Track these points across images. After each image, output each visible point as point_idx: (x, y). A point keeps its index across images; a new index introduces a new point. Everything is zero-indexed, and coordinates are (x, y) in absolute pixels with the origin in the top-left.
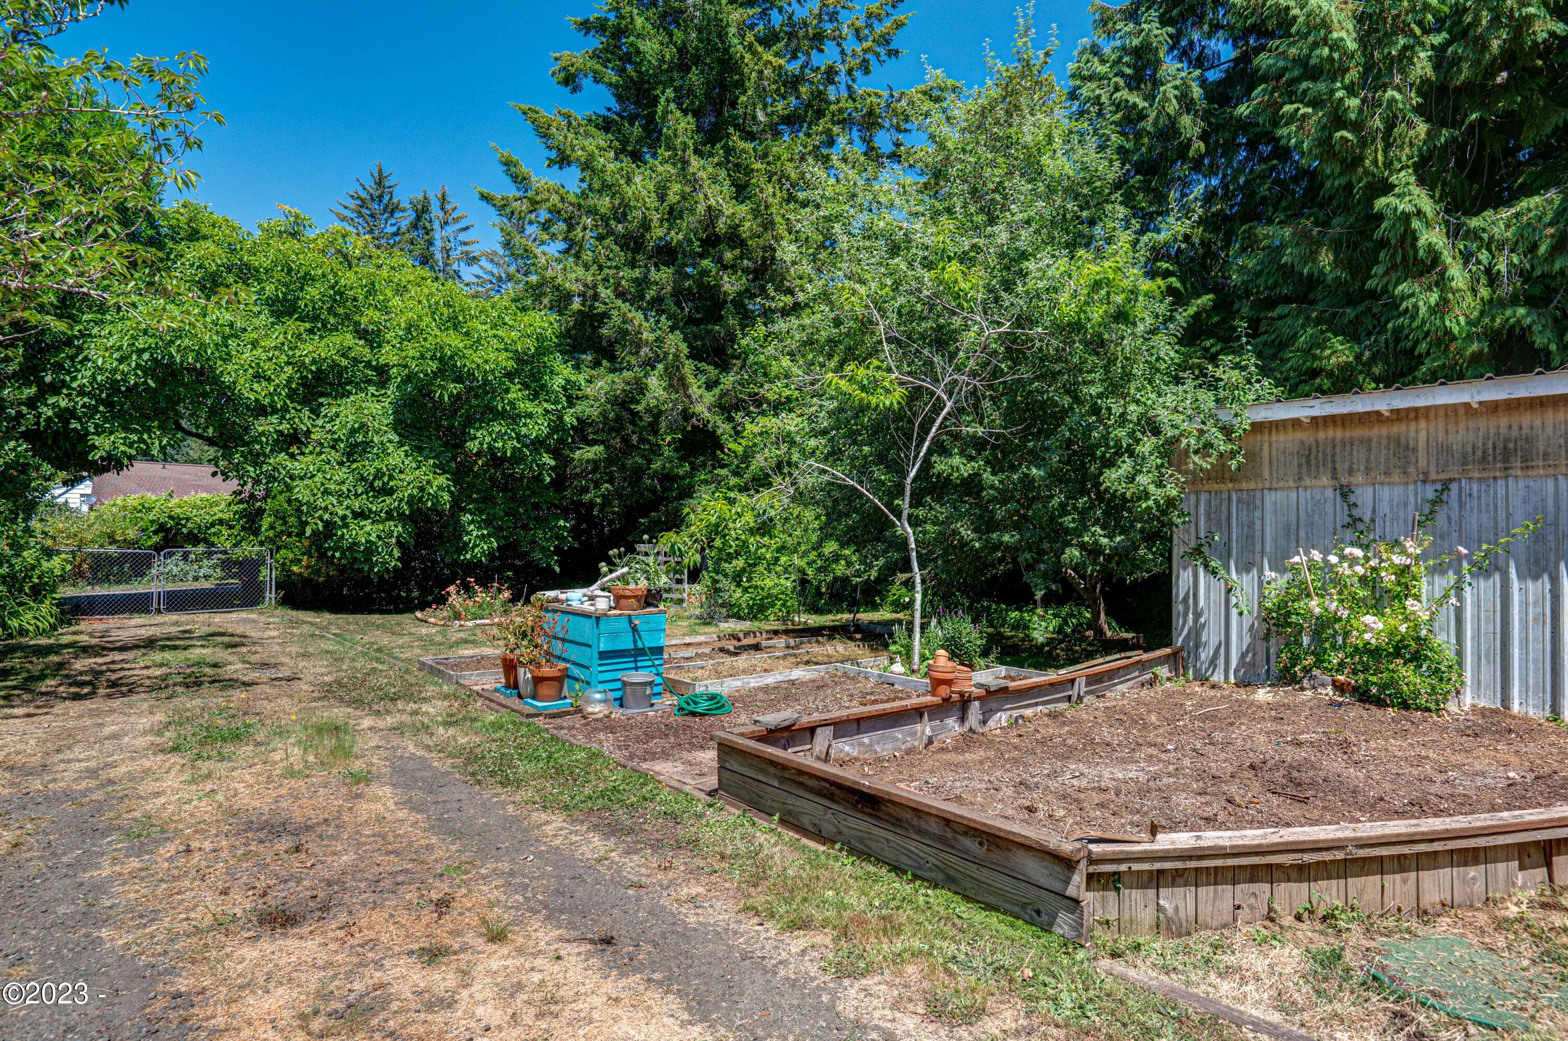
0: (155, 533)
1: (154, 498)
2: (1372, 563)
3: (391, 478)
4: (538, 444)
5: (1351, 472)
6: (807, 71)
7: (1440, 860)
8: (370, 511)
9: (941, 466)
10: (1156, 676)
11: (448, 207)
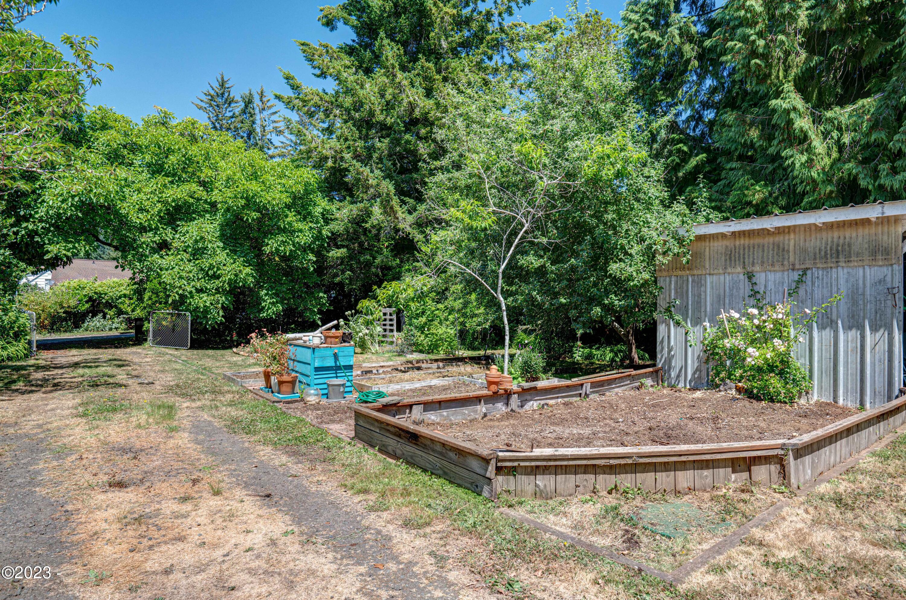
0: (87, 302)
1: (86, 282)
2: (764, 318)
3: (218, 269)
4: (305, 249)
5: (753, 264)
6: (475, 14)
7: (688, 466)
8: (206, 288)
9: (522, 261)
10: (642, 384)
11: (265, 99)
